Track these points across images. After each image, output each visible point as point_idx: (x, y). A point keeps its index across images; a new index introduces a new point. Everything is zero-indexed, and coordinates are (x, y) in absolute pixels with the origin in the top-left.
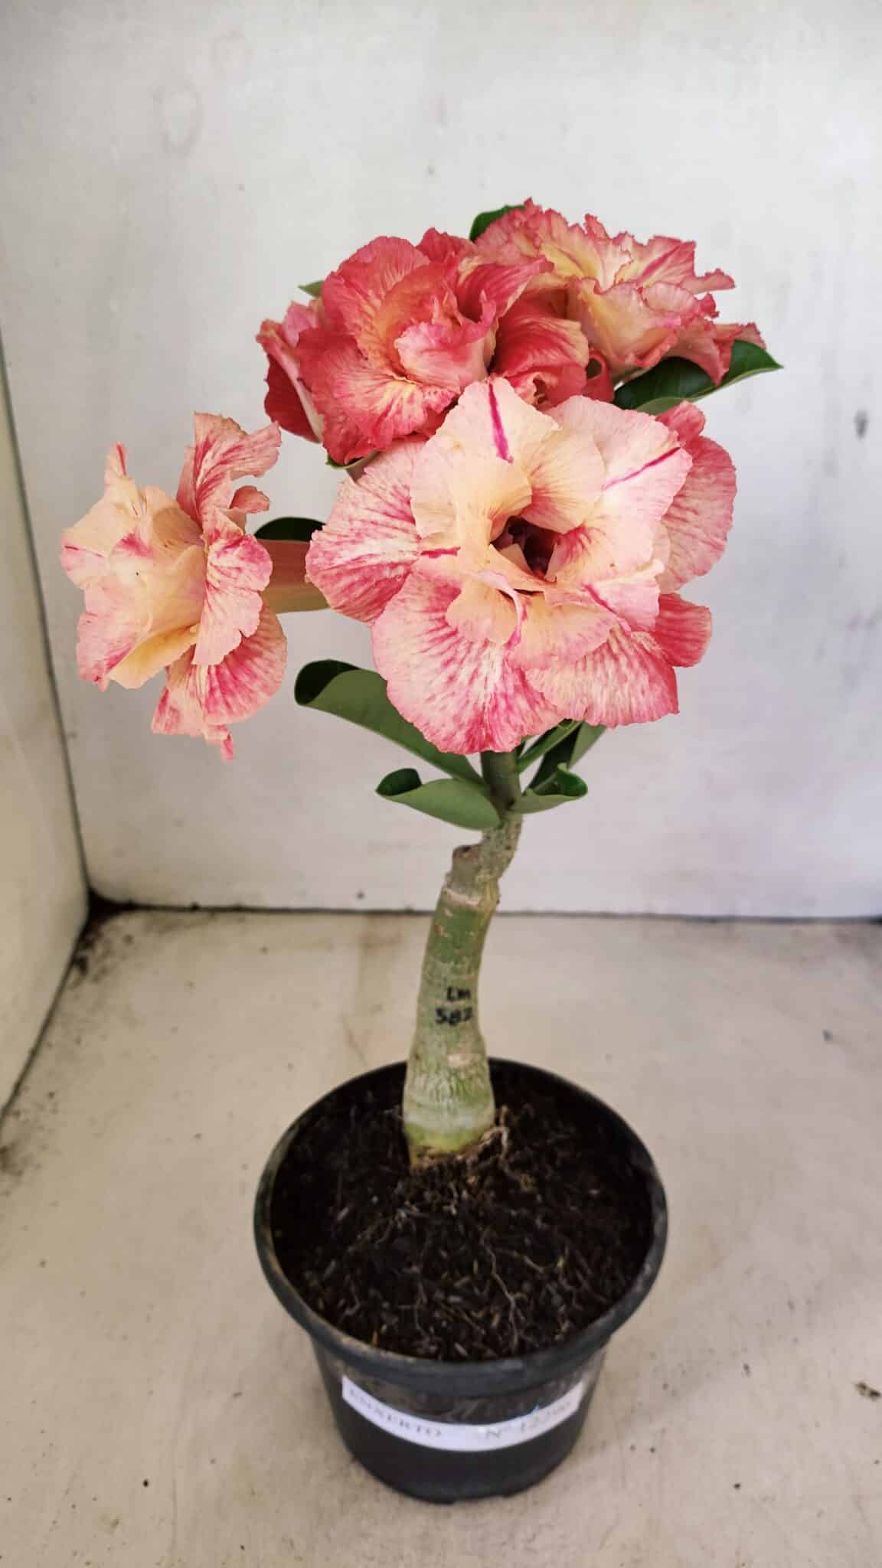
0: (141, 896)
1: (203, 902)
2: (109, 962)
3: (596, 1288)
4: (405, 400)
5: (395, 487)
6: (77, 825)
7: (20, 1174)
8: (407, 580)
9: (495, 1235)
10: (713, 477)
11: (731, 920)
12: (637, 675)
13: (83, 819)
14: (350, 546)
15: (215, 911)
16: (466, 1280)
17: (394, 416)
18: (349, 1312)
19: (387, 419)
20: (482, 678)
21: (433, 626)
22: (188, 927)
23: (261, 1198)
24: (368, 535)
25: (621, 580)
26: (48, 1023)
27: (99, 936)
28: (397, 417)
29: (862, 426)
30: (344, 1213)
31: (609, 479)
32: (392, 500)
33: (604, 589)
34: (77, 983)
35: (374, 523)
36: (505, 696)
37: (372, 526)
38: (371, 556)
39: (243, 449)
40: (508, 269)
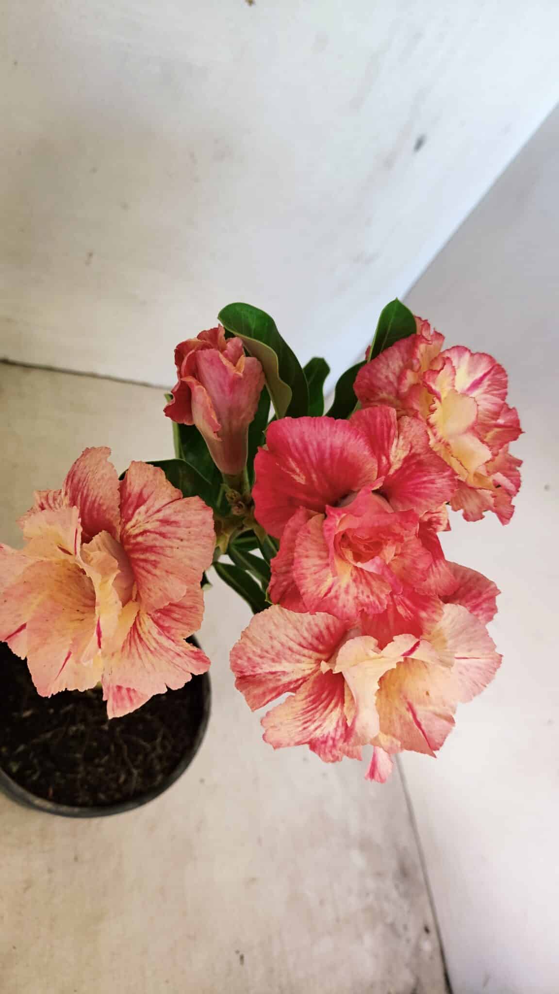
4: (342, 590)
14: (270, 661)
16: (106, 758)
18: (35, 778)
19: (325, 598)
24: (285, 659)
25: (431, 708)
29: (419, 144)
35: (290, 649)
37: (290, 653)
38: (284, 673)
39: (179, 527)
40: (425, 476)
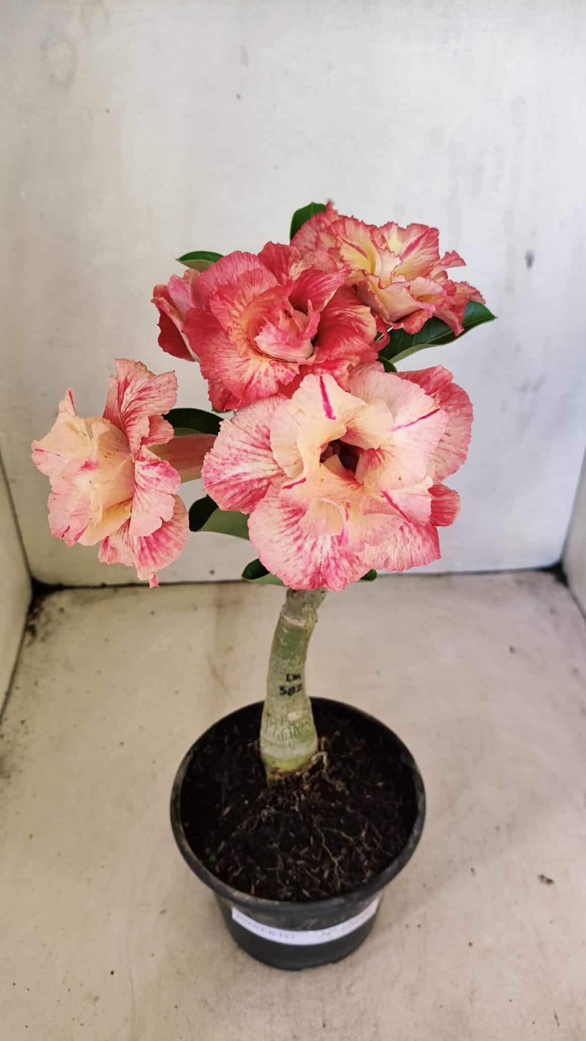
0: (67, 580)
1: (108, 582)
2: (50, 627)
3: (386, 847)
4: (262, 374)
5: (257, 426)
6: (20, 538)
7: (9, 777)
8: (269, 489)
9: (322, 819)
10: (458, 411)
11: (449, 574)
12: (415, 538)
13: (23, 535)
14: (231, 466)
15: (117, 587)
16: (306, 849)
17: (255, 385)
18: (236, 874)
19: (250, 386)
20: (319, 547)
21: (286, 517)
22: (101, 599)
23: (173, 803)
24: (242, 460)
25: (406, 489)
26: (14, 672)
27: (41, 609)
28: (258, 385)
29: (530, 261)
30: (227, 810)
31: (396, 425)
32: (257, 436)
33: (396, 496)
34: (30, 643)
35: (245, 451)
36: (334, 559)
37: (245, 454)
38: (245, 474)
39: (152, 390)
40: (323, 276)
